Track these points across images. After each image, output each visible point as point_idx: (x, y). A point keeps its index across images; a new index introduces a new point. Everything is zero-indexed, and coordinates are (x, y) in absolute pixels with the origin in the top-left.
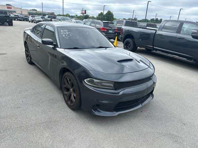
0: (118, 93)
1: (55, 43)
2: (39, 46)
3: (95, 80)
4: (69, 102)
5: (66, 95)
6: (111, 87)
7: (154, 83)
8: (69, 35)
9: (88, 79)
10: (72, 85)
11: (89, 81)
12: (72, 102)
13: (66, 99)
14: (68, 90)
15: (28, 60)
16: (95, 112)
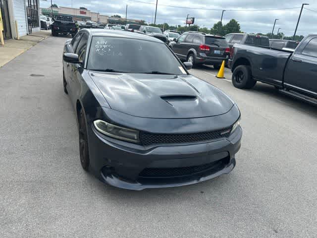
6: (134, 139)
8: (106, 49)
9: (99, 121)
16: (106, 177)
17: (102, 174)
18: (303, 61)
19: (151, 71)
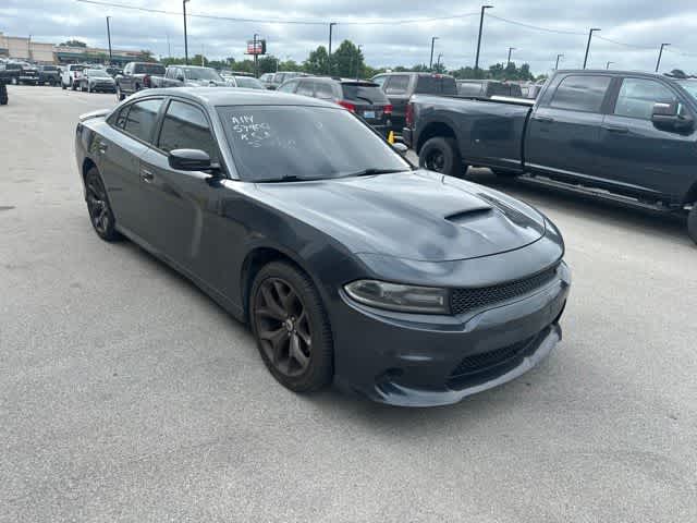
0: (462, 326)
1: (216, 165)
2: (150, 177)
3: (384, 287)
4: (283, 368)
5: (270, 342)
6: (437, 305)
7: (565, 286)
8: (260, 132)
9: (359, 284)
10: (296, 308)
11: (361, 291)
12: (295, 364)
13: (271, 356)
14: (275, 324)
15: (97, 226)
17: (378, 390)
18: (556, 119)
19: (363, 170)
